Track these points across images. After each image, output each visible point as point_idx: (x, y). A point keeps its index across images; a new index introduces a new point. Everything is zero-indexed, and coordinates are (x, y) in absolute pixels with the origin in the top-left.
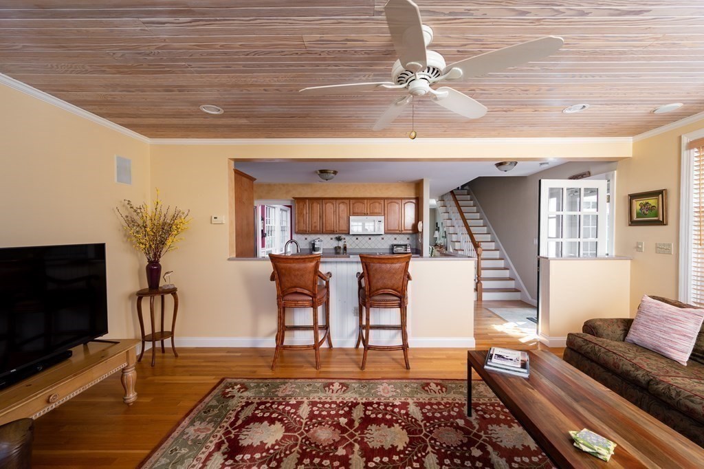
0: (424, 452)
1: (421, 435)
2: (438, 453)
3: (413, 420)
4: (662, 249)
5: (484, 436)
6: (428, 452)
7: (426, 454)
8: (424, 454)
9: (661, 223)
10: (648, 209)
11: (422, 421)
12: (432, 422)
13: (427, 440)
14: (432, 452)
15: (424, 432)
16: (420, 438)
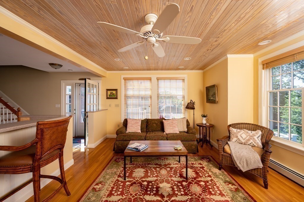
0: (143, 199)
1: (133, 199)
2: (144, 194)
3: (121, 200)
4: (117, 106)
5: (137, 179)
6: (143, 198)
7: (144, 198)
8: (144, 200)
9: (116, 98)
10: (112, 94)
11: (123, 197)
12: (125, 193)
13: (136, 197)
14: (143, 196)
15: (131, 197)
16: (134, 199)
